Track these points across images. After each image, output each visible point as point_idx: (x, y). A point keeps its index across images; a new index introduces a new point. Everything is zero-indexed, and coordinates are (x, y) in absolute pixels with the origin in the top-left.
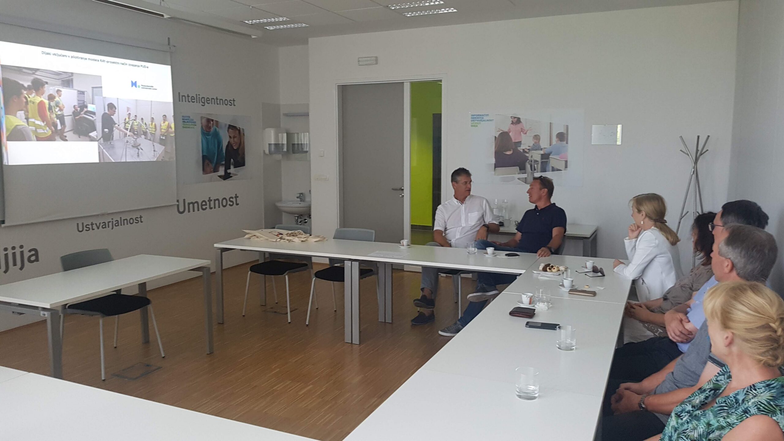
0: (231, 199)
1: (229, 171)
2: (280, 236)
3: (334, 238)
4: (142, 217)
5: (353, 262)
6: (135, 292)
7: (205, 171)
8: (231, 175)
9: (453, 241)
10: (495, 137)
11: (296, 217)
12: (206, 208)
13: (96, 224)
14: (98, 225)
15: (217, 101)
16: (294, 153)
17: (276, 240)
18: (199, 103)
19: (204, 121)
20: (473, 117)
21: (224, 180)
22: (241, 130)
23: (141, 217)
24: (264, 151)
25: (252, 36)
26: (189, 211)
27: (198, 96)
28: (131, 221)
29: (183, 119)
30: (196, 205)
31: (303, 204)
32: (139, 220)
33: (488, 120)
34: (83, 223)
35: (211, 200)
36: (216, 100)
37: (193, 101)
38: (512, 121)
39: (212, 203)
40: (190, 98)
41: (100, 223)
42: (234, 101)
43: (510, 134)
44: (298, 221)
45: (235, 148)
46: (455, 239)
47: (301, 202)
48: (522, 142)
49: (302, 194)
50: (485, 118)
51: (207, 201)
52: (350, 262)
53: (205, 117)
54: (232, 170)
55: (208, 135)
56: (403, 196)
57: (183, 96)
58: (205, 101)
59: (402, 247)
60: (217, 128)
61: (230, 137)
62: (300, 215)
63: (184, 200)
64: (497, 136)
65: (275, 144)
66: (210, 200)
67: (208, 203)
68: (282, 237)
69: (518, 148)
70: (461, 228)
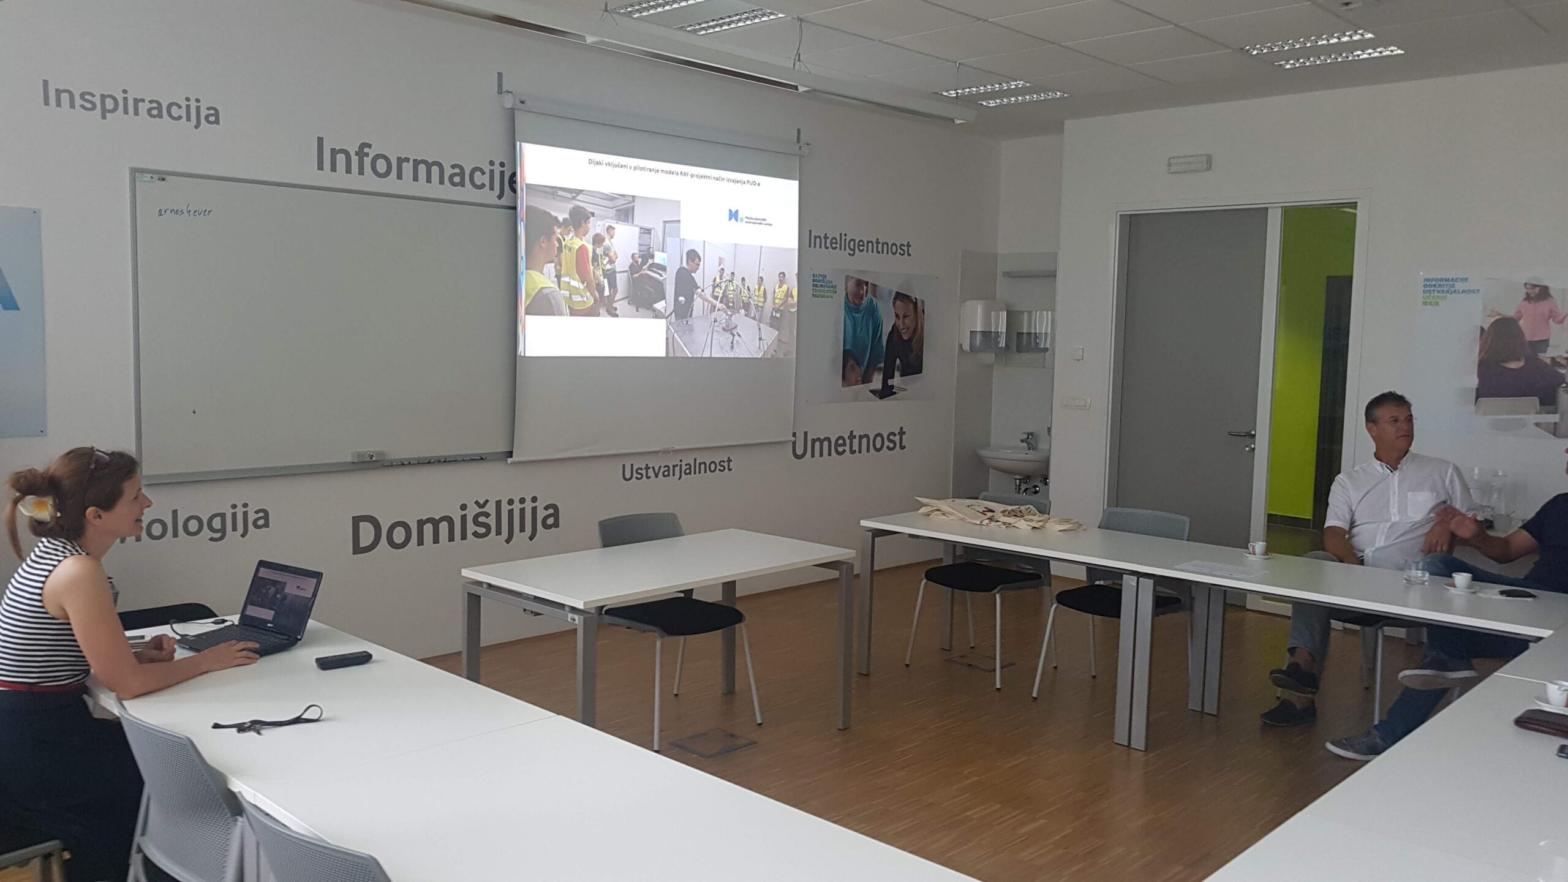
0: (892, 437)
1: (890, 382)
2: (989, 514)
3: (1099, 527)
4: (731, 461)
5: (1140, 579)
6: (716, 597)
7: (845, 380)
8: (894, 391)
9: (1368, 553)
10: (1482, 329)
11: (1018, 481)
12: (844, 451)
13: (653, 468)
14: (657, 471)
15: (878, 246)
16: (1020, 352)
17: (981, 522)
18: (845, 250)
19: (851, 284)
20: (1428, 283)
21: (881, 398)
22: (919, 304)
23: (729, 461)
24: (961, 346)
25: (955, 120)
26: (813, 456)
27: (843, 237)
28: (713, 467)
29: (814, 281)
30: (826, 443)
31: (1032, 455)
32: (725, 466)
33: (1463, 291)
34: (632, 465)
35: (855, 437)
36: (875, 245)
37: (834, 246)
38: (1527, 294)
39: (856, 441)
40: (828, 241)
41: (660, 467)
42: (909, 245)
43: (1521, 323)
44: (1020, 489)
45: (905, 338)
46: (1374, 549)
47: (1027, 451)
48: (1551, 343)
49: (1032, 434)
50: (1459, 286)
51: (846, 438)
52: (1136, 578)
53: (852, 277)
54: (897, 381)
55: (857, 311)
56: (1254, 449)
57: (815, 237)
58: (857, 246)
59: (1251, 557)
60: (874, 299)
61: (897, 316)
62: (1026, 478)
63: (806, 433)
64: (1486, 327)
65: (984, 333)
66: (852, 437)
67: (848, 442)
68: (993, 516)
69: (1539, 354)
70: (1389, 524)
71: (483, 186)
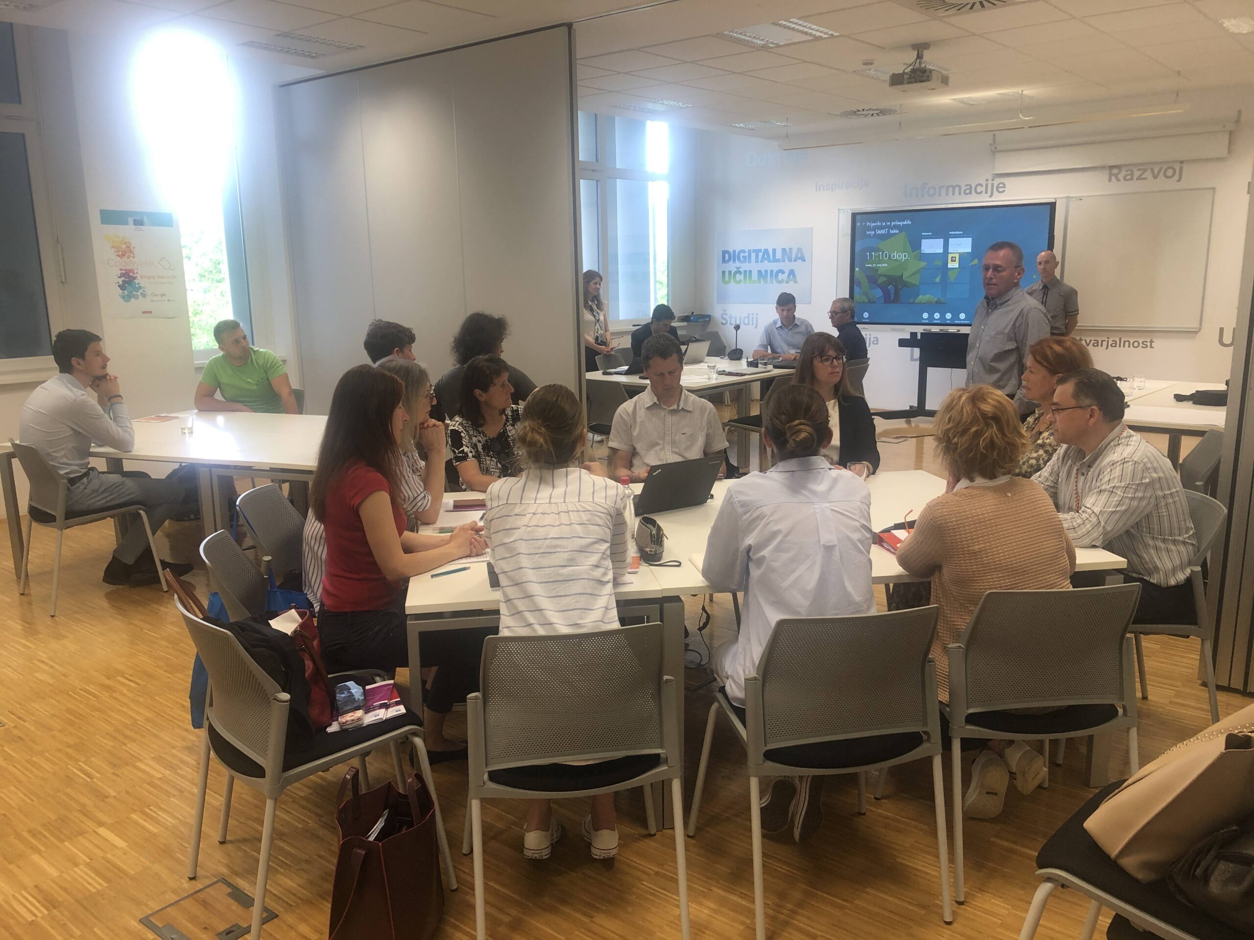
23: (1151, 342)
28: (1136, 344)
41: (1091, 341)
71: (981, 192)
